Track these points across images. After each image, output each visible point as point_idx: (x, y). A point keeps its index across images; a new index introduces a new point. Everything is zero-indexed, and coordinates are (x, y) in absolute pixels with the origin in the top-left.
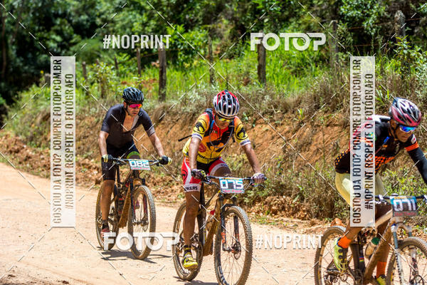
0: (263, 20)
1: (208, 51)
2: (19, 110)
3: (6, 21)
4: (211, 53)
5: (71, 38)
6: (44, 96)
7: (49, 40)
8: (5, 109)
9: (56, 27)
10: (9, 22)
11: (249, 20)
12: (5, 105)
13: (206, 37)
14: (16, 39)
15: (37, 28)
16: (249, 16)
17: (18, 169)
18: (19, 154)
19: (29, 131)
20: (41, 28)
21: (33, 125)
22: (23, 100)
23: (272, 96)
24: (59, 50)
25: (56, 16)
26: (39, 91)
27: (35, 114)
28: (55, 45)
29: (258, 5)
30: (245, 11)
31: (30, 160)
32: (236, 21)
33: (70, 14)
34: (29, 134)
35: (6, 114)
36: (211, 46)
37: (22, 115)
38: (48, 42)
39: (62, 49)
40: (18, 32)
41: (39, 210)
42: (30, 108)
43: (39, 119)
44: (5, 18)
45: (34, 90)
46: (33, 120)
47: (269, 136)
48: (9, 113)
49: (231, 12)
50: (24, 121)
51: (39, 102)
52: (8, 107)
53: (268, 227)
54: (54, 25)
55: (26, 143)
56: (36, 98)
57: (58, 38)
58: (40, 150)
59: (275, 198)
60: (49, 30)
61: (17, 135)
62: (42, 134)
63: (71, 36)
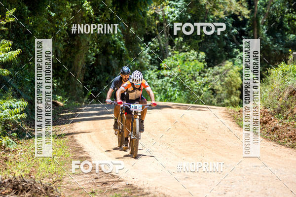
2: (268, 84)
3: (258, 3)
6: (291, 73)
10: (261, 4)
14: (267, 19)
15: (287, 10)
17: (266, 138)
18: (267, 125)
19: (277, 104)
20: (290, 9)
21: (281, 99)
22: (272, 77)
26: (287, 67)
27: (283, 89)
31: (278, 131)
34: (277, 107)
37: (270, 89)
40: (269, 13)
41: (285, 177)
42: (279, 83)
43: (286, 93)
45: (283, 66)
46: (281, 94)
50: (272, 94)
51: (287, 78)
55: (273, 115)
56: (284, 74)
58: (287, 121)
61: (265, 108)
62: (288, 107)
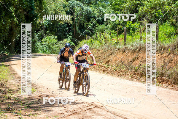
0: (158, 20)
1: (140, 30)
4: (141, 30)
5: (96, 25)
6: (87, 43)
7: (89, 25)
8: (75, 47)
9: (91, 21)
10: (76, 19)
11: (153, 20)
12: (75, 45)
13: (140, 25)
14: (78, 24)
16: (153, 18)
20: (86, 21)
22: (80, 44)
23: (160, 45)
24: (92, 28)
25: (91, 17)
28: (91, 27)
29: (156, 15)
30: (152, 17)
32: (149, 20)
33: (96, 17)
35: (75, 48)
36: (141, 28)
38: (88, 26)
39: (93, 28)
40: (79, 22)
44: (75, 18)
45: (84, 41)
47: (159, 57)
48: (76, 48)
49: (147, 17)
52: (75, 46)
53: (158, 87)
54: (90, 20)
57: (92, 24)
59: (160, 77)
60: (89, 22)
63: (96, 24)
